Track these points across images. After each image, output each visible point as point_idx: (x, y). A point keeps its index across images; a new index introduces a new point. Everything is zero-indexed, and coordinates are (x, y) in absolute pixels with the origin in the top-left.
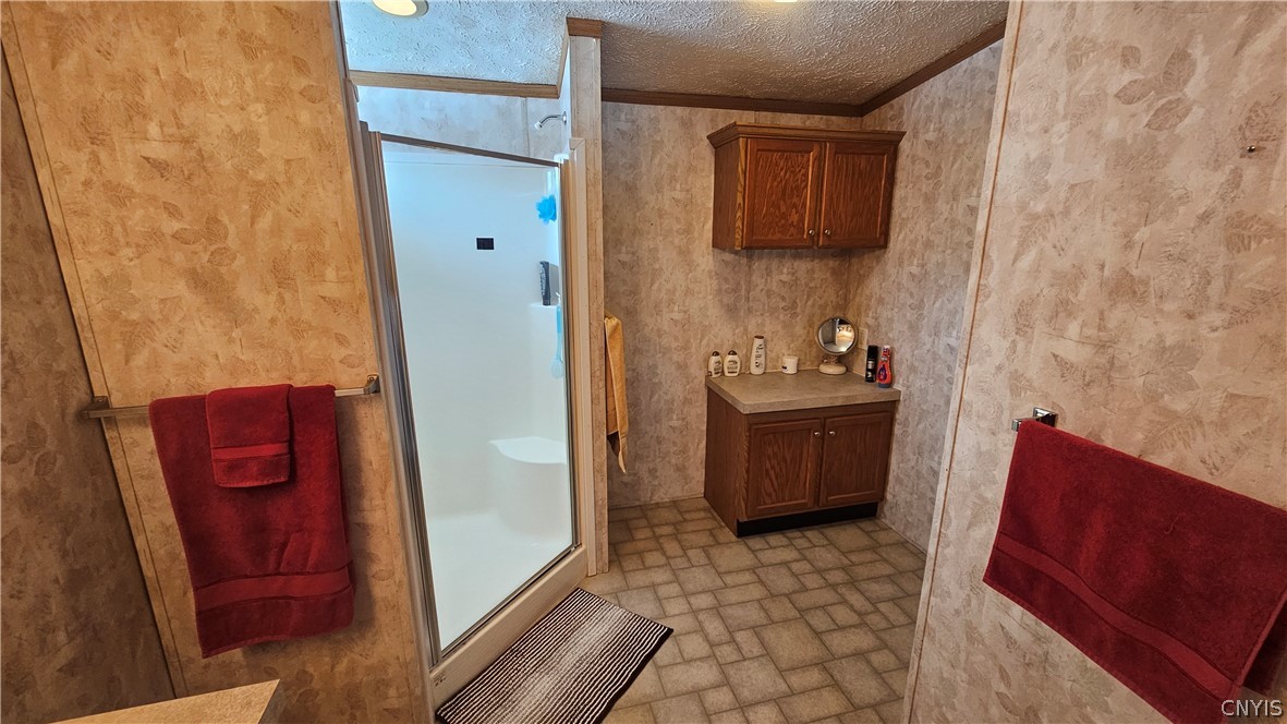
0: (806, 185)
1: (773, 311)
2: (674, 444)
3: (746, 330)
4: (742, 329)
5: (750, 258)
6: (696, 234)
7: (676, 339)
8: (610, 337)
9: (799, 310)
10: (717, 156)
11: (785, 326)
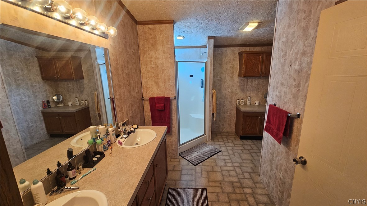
0: (259, 63)
1: (253, 90)
2: (228, 119)
3: (246, 94)
4: (245, 94)
5: (247, 79)
6: (235, 73)
7: (229, 96)
8: (214, 94)
9: (260, 90)
10: (240, 57)
11: (256, 94)
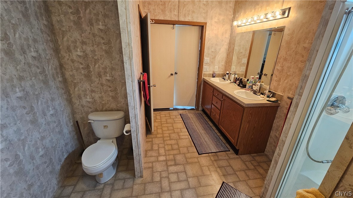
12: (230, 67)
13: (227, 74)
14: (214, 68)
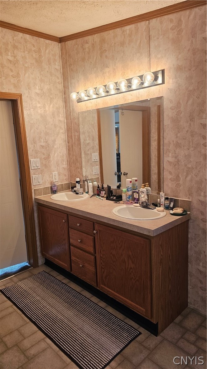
12: (79, 170)
13: (77, 182)
14: (51, 176)
